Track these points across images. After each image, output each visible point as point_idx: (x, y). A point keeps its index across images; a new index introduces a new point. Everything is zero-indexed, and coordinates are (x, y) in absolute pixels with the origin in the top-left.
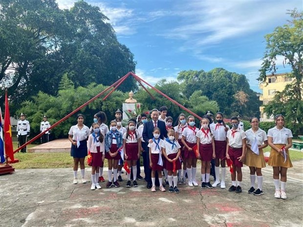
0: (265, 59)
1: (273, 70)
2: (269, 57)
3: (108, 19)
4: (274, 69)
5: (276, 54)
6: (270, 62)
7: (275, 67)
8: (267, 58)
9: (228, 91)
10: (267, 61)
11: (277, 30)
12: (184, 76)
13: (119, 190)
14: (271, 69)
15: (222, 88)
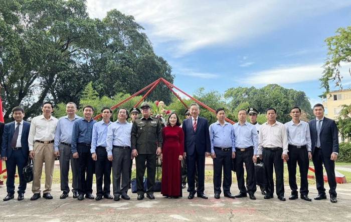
0: (327, 67)
1: (337, 79)
2: (331, 64)
3: (143, 29)
4: (339, 78)
5: (340, 59)
6: (333, 70)
7: (339, 76)
8: (329, 65)
9: (284, 108)
10: (329, 69)
11: (340, 31)
12: (232, 93)
13: (121, 206)
14: (335, 79)
15: (276, 104)
